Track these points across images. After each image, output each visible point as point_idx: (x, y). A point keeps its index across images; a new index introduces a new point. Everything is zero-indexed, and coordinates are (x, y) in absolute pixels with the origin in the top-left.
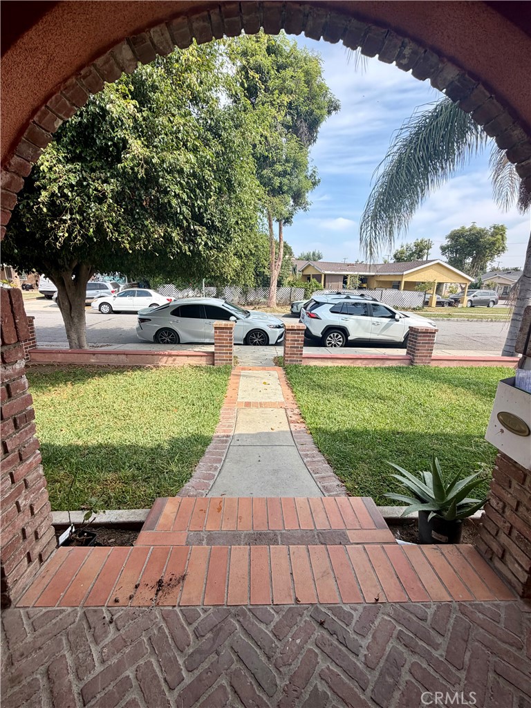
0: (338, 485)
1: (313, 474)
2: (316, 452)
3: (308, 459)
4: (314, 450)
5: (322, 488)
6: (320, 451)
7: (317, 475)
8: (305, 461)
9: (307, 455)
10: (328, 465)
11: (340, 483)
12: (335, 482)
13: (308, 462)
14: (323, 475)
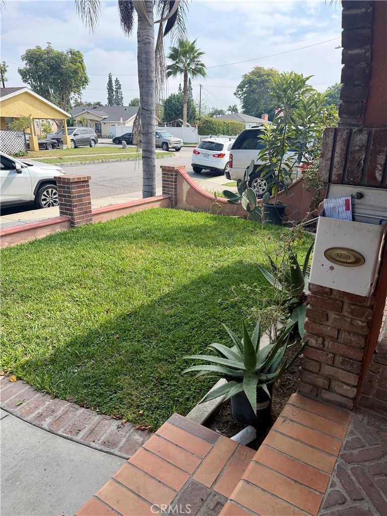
0: (119, 427)
1: (75, 438)
2: (49, 402)
3: (49, 420)
4: (44, 401)
5: (103, 448)
6: (56, 397)
7: (82, 434)
8: (45, 426)
9: (41, 416)
10: (83, 409)
11: (119, 422)
12: (111, 426)
13: (51, 424)
14: (88, 427)
